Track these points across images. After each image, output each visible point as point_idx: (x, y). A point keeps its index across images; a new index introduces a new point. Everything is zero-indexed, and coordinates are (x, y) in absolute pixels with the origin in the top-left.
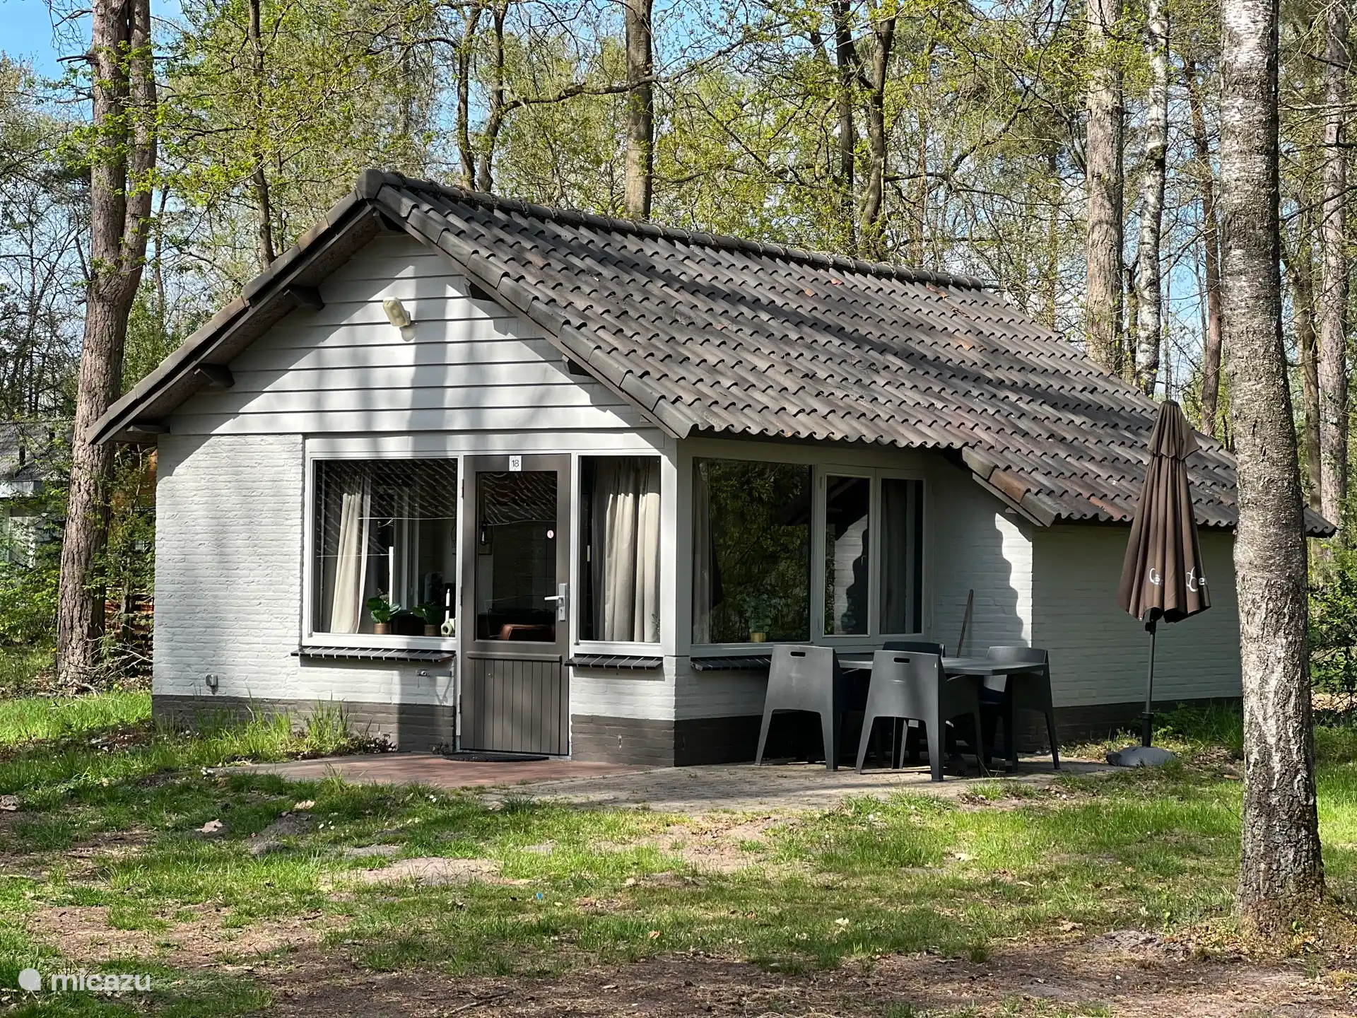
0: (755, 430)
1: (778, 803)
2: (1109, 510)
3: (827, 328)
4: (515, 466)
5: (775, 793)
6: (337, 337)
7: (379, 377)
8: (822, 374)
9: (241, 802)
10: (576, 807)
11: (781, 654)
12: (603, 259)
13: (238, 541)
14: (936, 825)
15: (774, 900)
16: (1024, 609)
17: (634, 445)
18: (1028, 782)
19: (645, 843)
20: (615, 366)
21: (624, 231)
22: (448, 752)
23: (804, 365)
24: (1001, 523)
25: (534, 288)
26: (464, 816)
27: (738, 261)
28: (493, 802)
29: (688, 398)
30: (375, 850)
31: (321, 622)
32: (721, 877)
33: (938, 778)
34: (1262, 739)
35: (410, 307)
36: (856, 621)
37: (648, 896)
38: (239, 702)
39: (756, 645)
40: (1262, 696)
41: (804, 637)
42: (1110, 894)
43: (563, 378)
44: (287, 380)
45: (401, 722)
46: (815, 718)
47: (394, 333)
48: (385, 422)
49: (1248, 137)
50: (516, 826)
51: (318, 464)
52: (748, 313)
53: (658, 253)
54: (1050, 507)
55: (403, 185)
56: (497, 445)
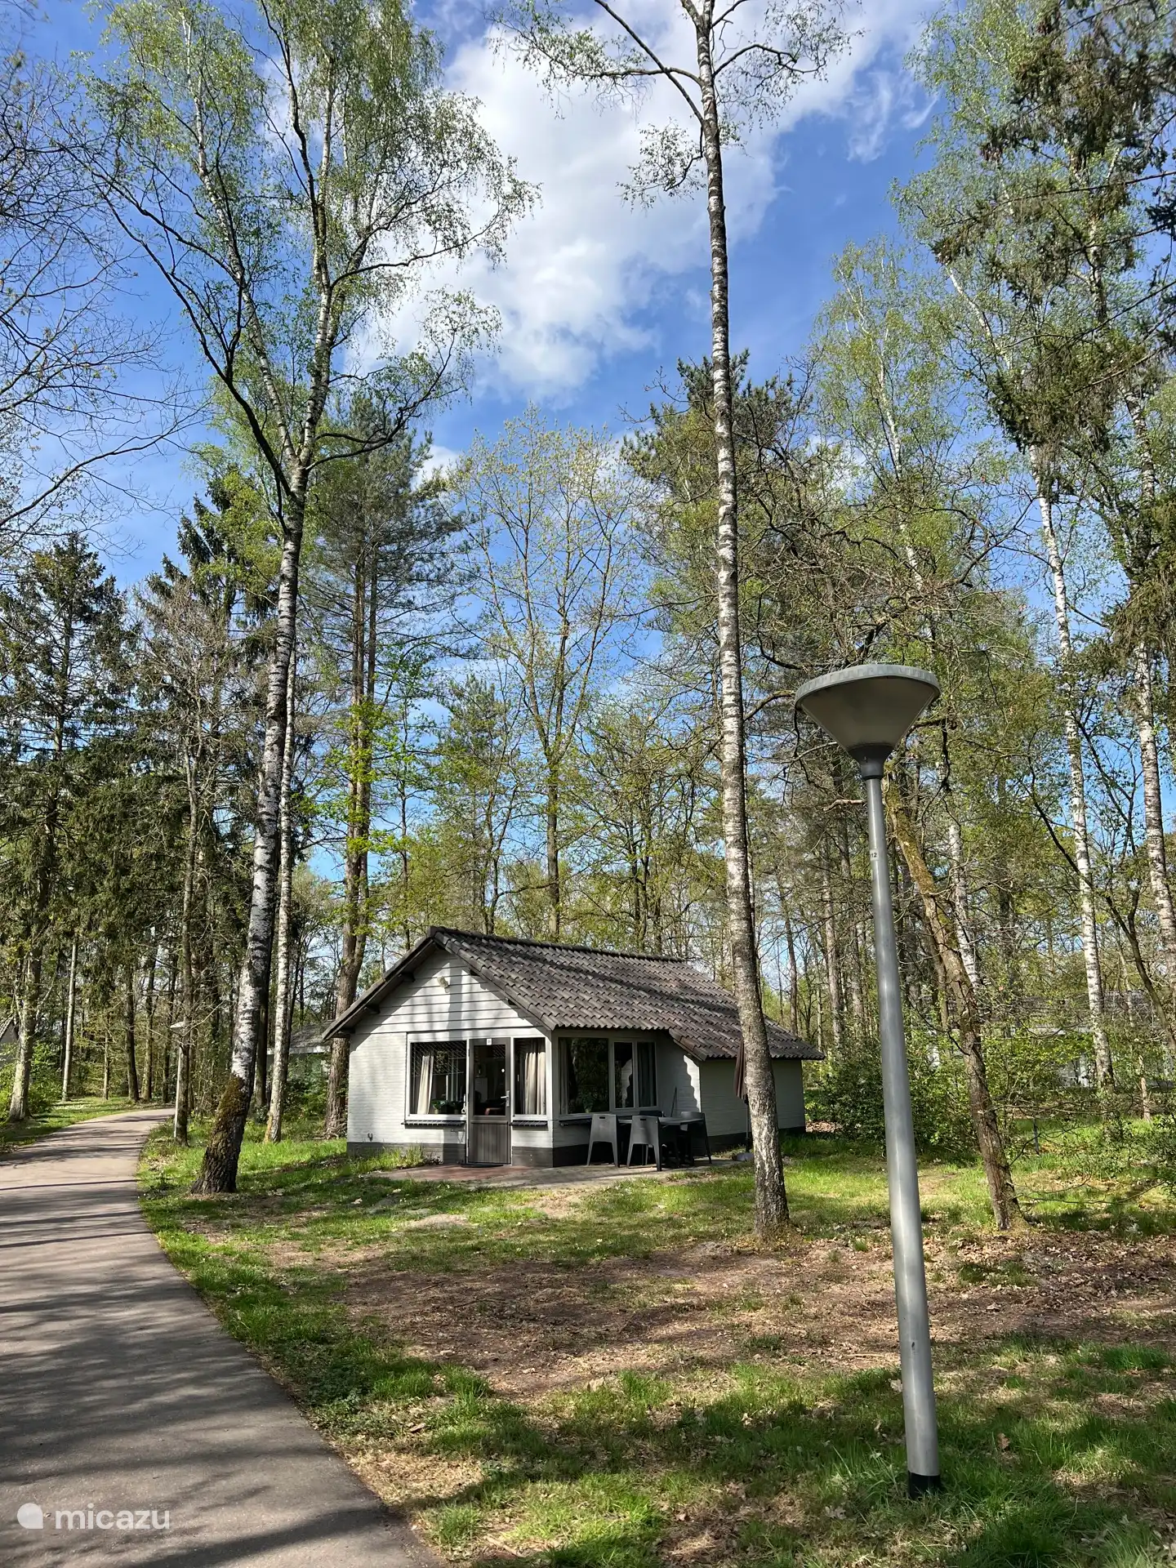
0: (582, 1025)
1: (589, 1184)
2: (730, 1053)
3: (616, 981)
4: (489, 1043)
5: (589, 1179)
6: (420, 993)
7: (436, 1008)
8: (612, 1000)
9: (372, 1190)
10: (505, 1188)
11: (595, 1116)
12: (525, 957)
13: (380, 1077)
14: (653, 1192)
15: (575, 1230)
16: (697, 1095)
17: (535, 1033)
18: (696, 1171)
19: (530, 1205)
20: (526, 1002)
21: (535, 945)
22: (463, 1164)
23: (604, 997)
24: (686, 1060)
25: (495, 971)
26: (460, 1194)
27: (581, 955)
28: (472, 1188)
29: (555, 1013)
30: (422, 1211)
31: (413, 1109)
32: (558, 1220)
33: (660, 1170)
34: (761, 1158)
35: (448, 980)
36: (630, 1103)
37: (523, 1230)
38: (380, 1145)
39: (587, 1114)
40: (760, 1140)
41: (606, 1109)
42: (718, 1222)
43: (507, 1006)
44: (400, 1011)
45: (445, 1151)
46: (610, 1145)
47: (442, 990)
48: (437, 1027)
49: (739, 914)
50: (479, 1198)
51: (412, 1044)
52: (583, 976)
53: (548, 954)
54: (704, 1052)
55: (445, 931)
56: (482, 1035)
